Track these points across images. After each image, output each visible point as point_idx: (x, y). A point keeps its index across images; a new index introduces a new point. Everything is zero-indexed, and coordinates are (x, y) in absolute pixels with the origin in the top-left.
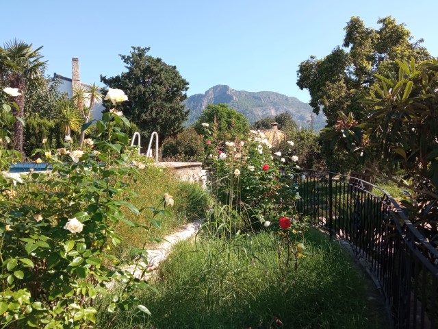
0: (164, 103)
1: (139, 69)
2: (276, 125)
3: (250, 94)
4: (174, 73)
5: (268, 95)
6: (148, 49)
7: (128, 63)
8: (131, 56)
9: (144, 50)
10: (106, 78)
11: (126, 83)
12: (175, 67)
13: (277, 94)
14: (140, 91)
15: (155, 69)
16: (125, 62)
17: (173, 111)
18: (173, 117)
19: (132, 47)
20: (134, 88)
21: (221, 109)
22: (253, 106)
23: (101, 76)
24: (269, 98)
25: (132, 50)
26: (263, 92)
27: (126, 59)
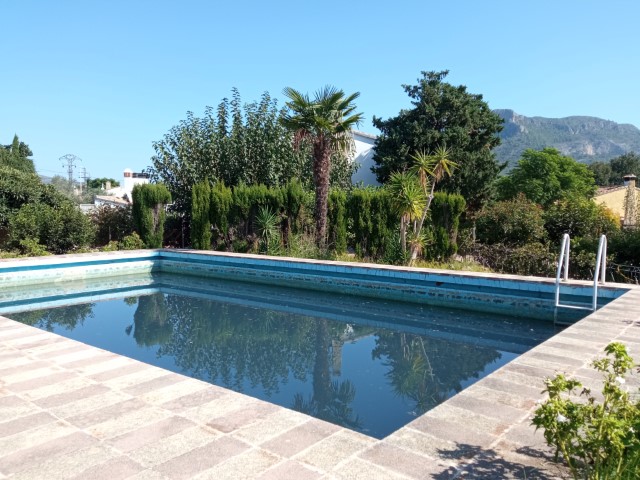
0: (468, 154)
1: (433, 105)
2: (632, 179)
3: (550, 121)
4: (480, 105)
5: (581, 123)
6: (446, 73)
7: (414, 97)
8: (419, 85)
9: (438, 76)
10: (382, 121)
11: (414, 128)
12: (480, 97)
13: (597, 121)
14: (433, 138)
15: (457, 102)
16: (410, 95)
17: (480, 165)
18: (480, 175)
19: (422, 73)
20: (424, 133)
21: (549, 158)
22: (556, 141)
23: (374, 117)
24: (583, 126)
25: (422, 77)
26: (573, 118)
27: (411, 91)
